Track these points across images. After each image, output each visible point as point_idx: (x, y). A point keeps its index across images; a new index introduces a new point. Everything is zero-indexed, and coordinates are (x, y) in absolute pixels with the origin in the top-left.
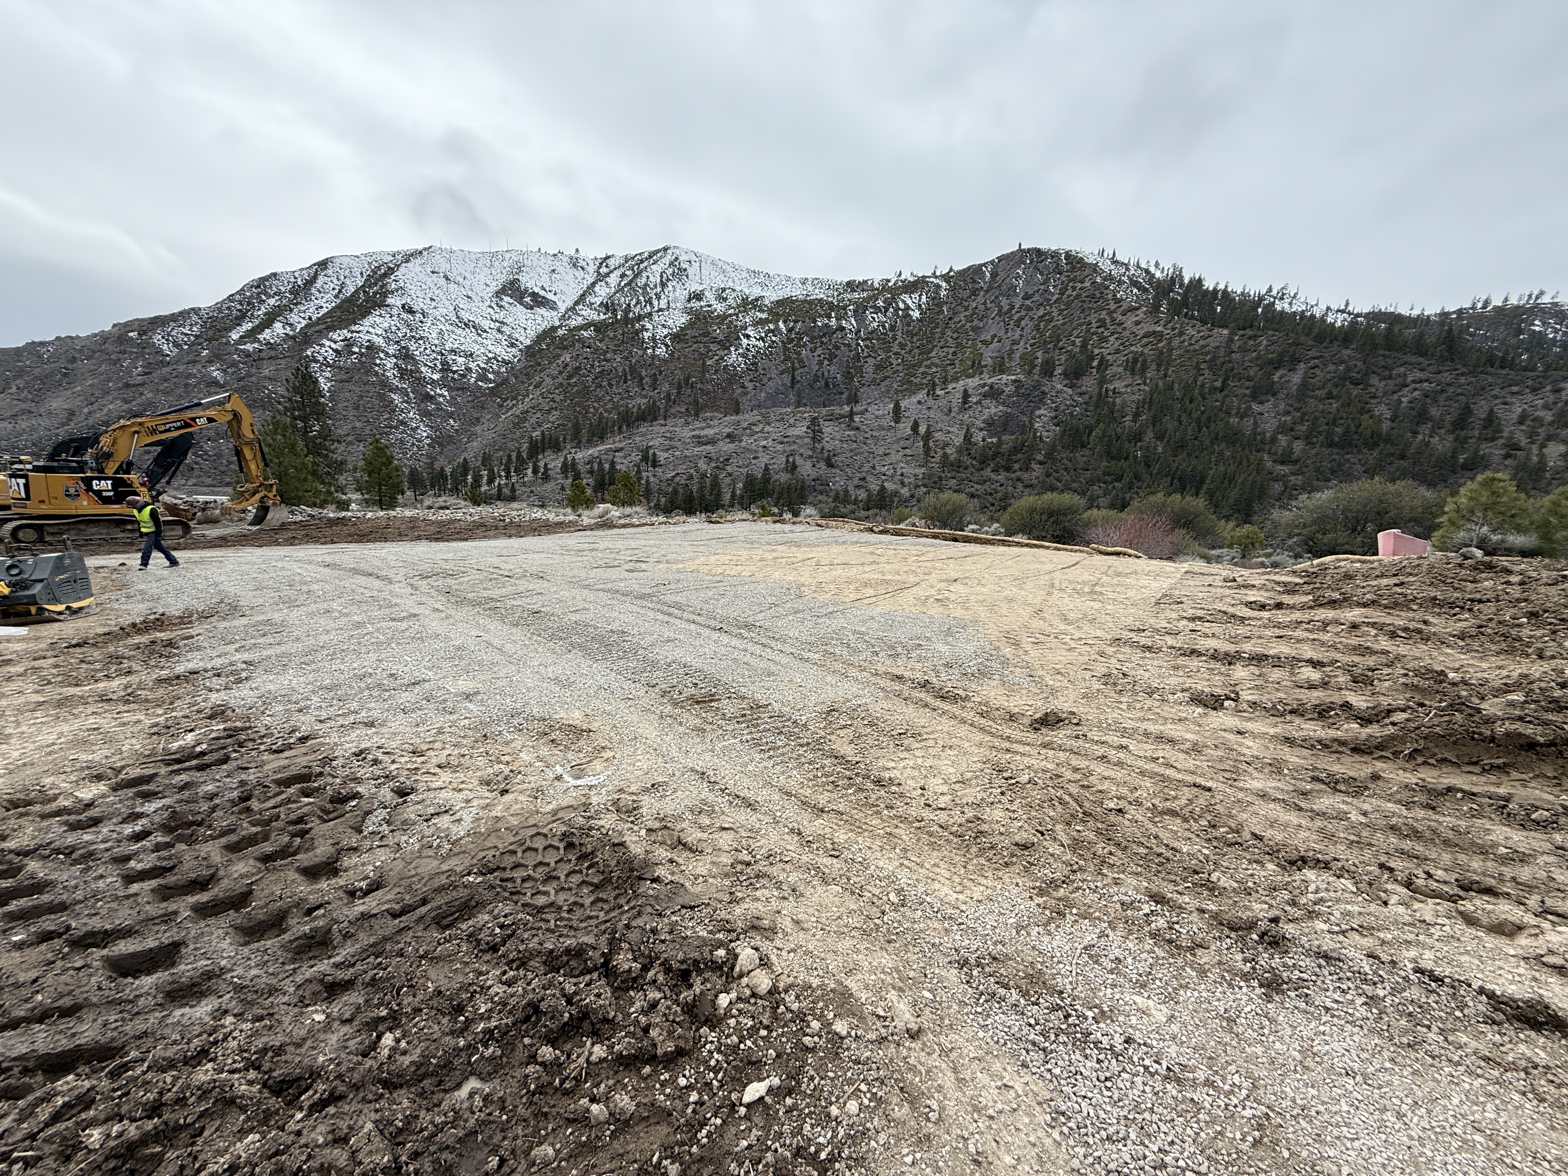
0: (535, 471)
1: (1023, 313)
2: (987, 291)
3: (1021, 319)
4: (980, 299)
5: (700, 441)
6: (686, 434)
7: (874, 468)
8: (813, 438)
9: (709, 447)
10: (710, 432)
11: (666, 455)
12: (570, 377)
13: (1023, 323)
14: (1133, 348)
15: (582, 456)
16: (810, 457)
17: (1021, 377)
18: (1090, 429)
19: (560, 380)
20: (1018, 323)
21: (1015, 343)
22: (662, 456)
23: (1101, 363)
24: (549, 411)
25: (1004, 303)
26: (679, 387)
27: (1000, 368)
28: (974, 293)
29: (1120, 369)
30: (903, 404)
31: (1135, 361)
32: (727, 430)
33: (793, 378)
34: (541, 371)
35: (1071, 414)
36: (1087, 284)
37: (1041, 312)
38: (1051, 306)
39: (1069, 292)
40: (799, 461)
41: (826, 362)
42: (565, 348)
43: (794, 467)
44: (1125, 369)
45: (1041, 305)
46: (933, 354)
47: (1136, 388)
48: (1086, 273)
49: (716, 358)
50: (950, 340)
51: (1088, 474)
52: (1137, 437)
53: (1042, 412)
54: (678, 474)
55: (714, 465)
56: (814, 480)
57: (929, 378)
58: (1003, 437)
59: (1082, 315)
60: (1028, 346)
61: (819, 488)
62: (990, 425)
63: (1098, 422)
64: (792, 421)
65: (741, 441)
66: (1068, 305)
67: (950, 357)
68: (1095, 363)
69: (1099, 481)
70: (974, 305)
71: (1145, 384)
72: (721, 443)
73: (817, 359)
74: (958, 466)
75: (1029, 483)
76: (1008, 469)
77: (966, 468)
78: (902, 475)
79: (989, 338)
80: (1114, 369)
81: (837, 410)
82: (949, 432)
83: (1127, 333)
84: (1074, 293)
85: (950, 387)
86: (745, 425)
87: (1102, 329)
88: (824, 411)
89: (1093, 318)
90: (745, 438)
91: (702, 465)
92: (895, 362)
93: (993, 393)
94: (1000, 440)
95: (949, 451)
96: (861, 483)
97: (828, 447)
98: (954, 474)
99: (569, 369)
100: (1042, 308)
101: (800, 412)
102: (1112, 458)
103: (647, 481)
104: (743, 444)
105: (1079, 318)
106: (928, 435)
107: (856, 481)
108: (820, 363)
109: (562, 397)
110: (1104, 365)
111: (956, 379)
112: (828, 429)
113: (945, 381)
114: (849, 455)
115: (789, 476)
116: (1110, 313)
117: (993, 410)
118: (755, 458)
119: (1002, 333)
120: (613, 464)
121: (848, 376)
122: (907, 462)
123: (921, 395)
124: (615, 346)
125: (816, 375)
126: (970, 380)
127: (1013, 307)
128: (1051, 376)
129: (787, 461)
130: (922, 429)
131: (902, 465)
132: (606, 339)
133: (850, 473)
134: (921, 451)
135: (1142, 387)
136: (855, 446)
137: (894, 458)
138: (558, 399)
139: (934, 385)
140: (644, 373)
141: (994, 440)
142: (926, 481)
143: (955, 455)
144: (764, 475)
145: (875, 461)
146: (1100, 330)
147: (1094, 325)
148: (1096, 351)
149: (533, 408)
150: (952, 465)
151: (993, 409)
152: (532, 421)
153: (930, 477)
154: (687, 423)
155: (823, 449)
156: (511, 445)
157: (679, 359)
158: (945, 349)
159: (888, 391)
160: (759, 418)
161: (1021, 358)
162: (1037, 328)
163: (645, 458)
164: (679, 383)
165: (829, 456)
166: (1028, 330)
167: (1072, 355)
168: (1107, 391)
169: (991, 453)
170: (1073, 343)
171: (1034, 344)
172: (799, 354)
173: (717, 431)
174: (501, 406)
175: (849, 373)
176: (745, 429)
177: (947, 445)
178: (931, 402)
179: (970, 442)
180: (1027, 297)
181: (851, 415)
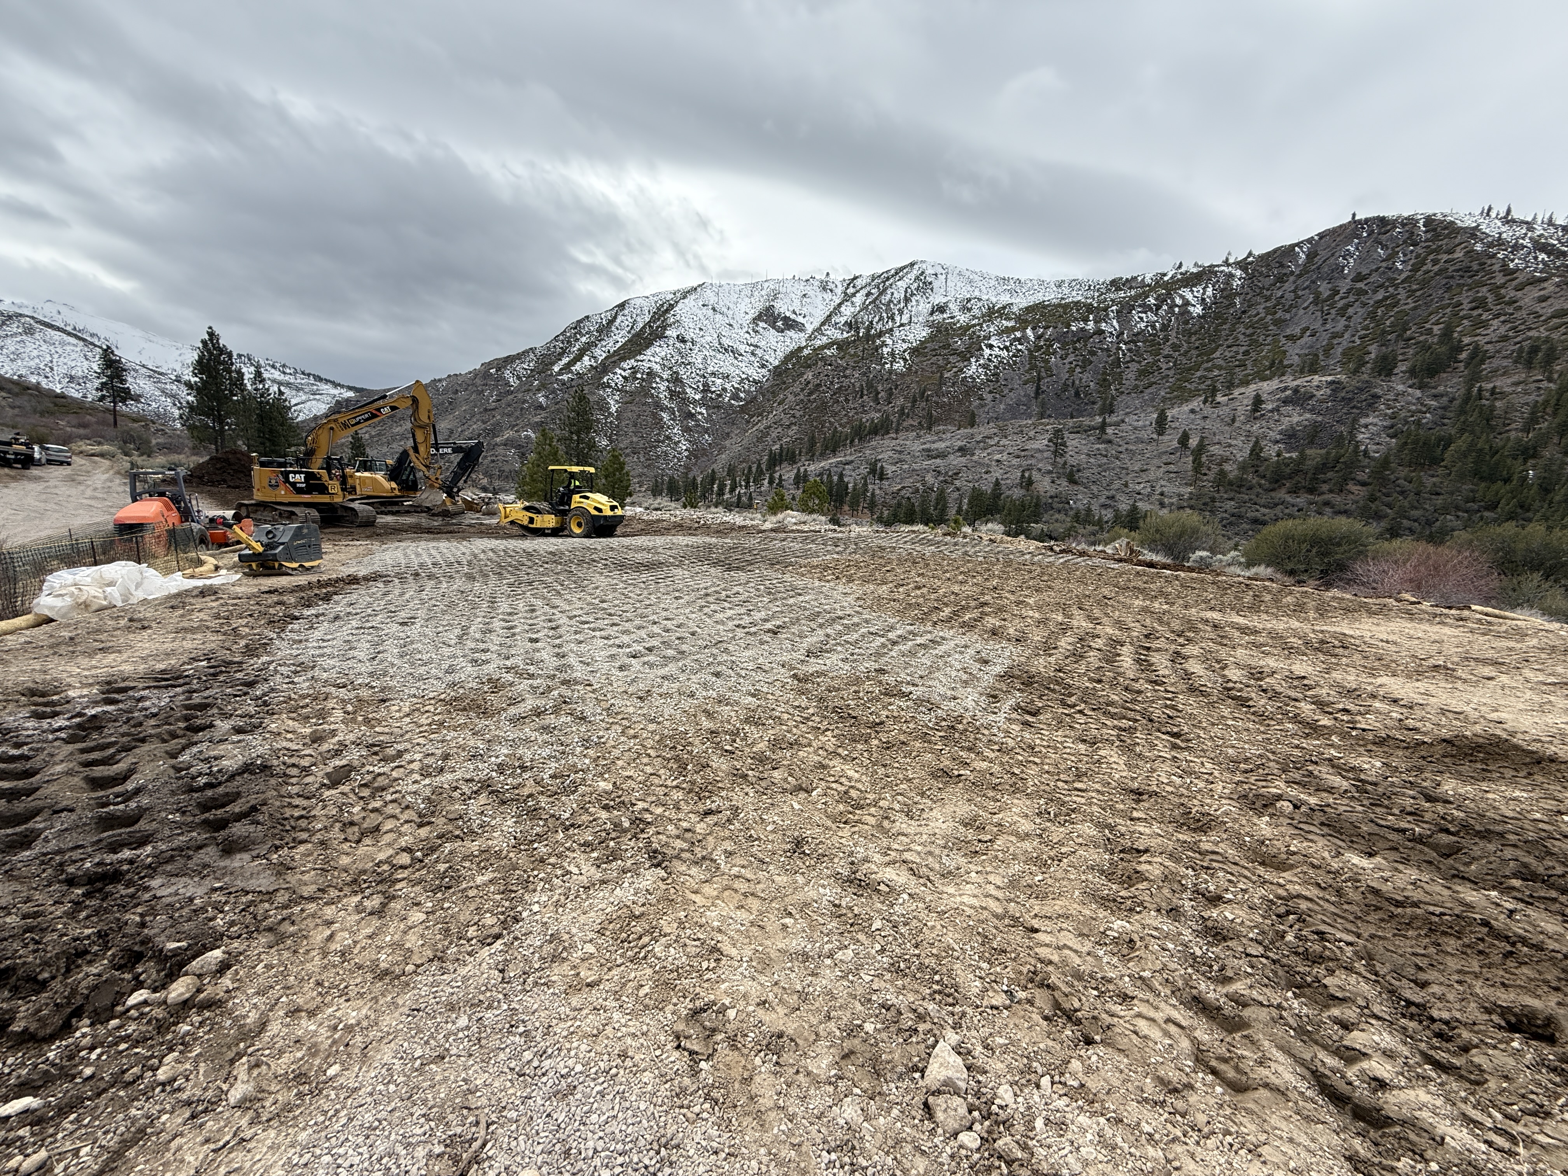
0: (771, 482)
1: (1352, 298)
2: (1300, 276)
3: (1348, 305)
4: (1289, 286)
5: (930, 454)
6: (916, 447)
7: (1126, 485)
8: (1055, 453)
9: (938, 461)
10: (941, 445)
11: (894, 468)
12: (810, 394)
13: (1351, 311)
14: (1531, 334)
15: (813, 468)
16: (1050, 472)
17: (1343, 377)
18: (1448, 442)
19: (802, 397)
20: (1342, 312)
21: (1335, 336)
22: (890, 469)
23: (1472, 357)
24: (789, 427)
25: (1324, 289)
26: (914, 401)
27: (1312, 366)
28: (1281, 279)
29: (1505, 363)
30: (1169, 414)
31: (1534, 350)
32: (959, 443)
33: (1038, 388)
34: (785, 389)
35: (1418, 423)
36: (1459, 254)
37: (1380, 295)
38: (1396, 287)
39: (1429, 266)
40: (1036, 476)
41: (1078, 370)
42: (809, 366)
43: (1030, 482)
44: (1516, 362)
45: (1381, 286)
46: (1217, 354)
47: (1533, 386)
48: (1457, 241)
49: (955, 370)
50: (1241, 337)
51: (1439, 501)
52: (1529, 453)
53: (1370, 420)
54: (904, 487)
55: (941, 478)
56: (1051, 497)
57: (1209, 382)
58: (1308, 452)
59: (1447, 295)
60: (1356, 338)
61: (1055, 505)
62: (1290, 437)
63: (1462, 431)
64: (1031, 434)
65: (973, 454)
66: (1424, 284)
67: (1239, 357)
68: (1464, 356)
69: (1458, 508)
70: (1280, 294)
71: (1550, 380)
72: (952, 457)
73: (1068, 366)
74: (1239, 485)
75: (1343, 508)
76: (1311, 491)
77: (1250, 488)
78: (1162, 494)
79: (1297, 331)
80: (1496, 362)
81: (1086, 421)
82: (1230, 446)
83: (1524, 313)
84: (1436, 268)
85: (1236, 392)
86: (979, 438)
87: (1480, 311)
88: (1070, 422)
89: (1465, 299)
90: (977, 452)
91: (930, 479)
92: (1164, 366)
93: (1298, 398)
94: (1302, 453)
95: (1227, 467)
96: (1109, 502)
97: (1072, 461)
98: (1232, 494)
99: (810, 386)
100: (1382, 291)
101: (1042, 424)
102: (1482, 479)
103: (873, 494)
104: (975, 458)
105: (1442, 298)
106: (1201, 448)
107: (1102, 500)
108: (1071, 371)
109: (801, 413)
110: (1478, 356)
111: (1246, 383)
112: (1073, 442)
113: (1230, 386)
114: (1095, 470)
115: (1023, 492)
116: (1496, 289)
117: (1296, 419)
118: (986, 473)
119: (1317, 325)
120: (841, 476)
121: (1104, 384)
122: (1169, 480)
123: (1196, 403)
124: (855, 362)
125: (1065, 384)
126: (1265, 384)
127: (1338, 292)
128: (1390, 373)
129: (1023, 476)
130: (1193, 442)
131: (1163, 483)
132: (847, 357)
133: (1095, 491)
134: (1190, 466)
135: (1544, 384)
136: (1105, 460)
137: (1152, 475)
138: (798, 414)
139: (1214, 391)
140: (880, 388)
141: (1294, 455)
142: (1193, 502)
143: (1236, 473)
144: (994, 490)
145: (1128, 478)
146: (1475, 313)
147: (1466, 306)
148: (1466, 340)
149: (775, 423)
150: (1231, 483)
151: (1295, 417)
152: (773, 435)
153: (1199, 497)
154: (919, 437)
155: (1065, 463)
156: (753, 457)
157: (916, 372)
158: (1234, 349)
159: (1153, 400)
160: (996, 431)
161: (1344, 354)
162: (1372, 315)
163: (873, 471)
164: (914, 396)
165: (1071, 472)
166: (1357, 319)
167: (1425, 347)
168: (1480, 390)
169: (1288, 470)
170: (1430, 332)
171: (1366, 336)
172: (1047, 362)
173: (948, 443)
174: (748, 422)
175: (1105, 380)
176: (978, 442)
177: (1227, 460)
178: (1208, 410)
179: (1258, 457)
180: (1359, 278)
181: (1103, 426)
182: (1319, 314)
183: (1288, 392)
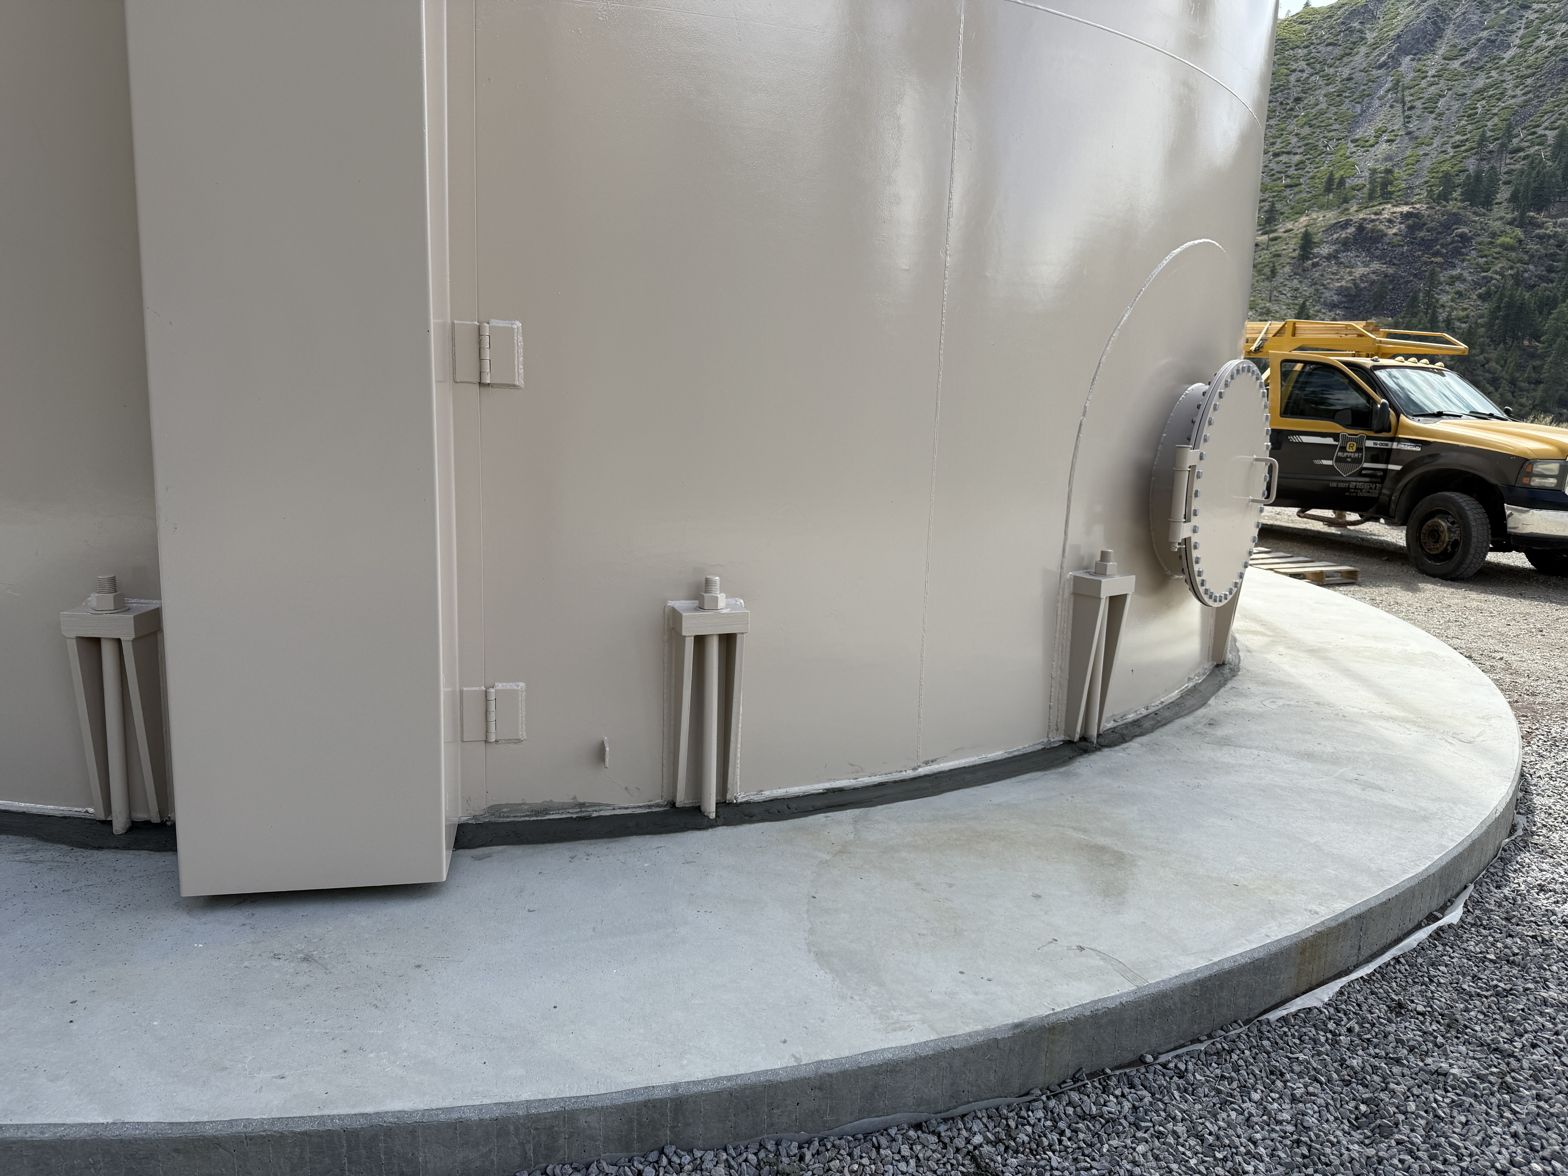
1: (1443, 85)
3: (1439, 96)
4: (1359, 61)
13: (1442, 104)
17: (1423, 208)
18: (1551, 306)
20: (1431, 105)
21: (1421, 142)
27: (1385, 190)
35: (1516, 277)
37: (1480, 83)
38: (1501, 70)
53: (1456, 273)
60: (1449, 147)
79: (1371, 134)
93: (1364, 239)
119: (1397, 125)
126: (1320, 215)
128: (1486, 204)
151: (1360, 268)
161: (1431, 170)
162: (1470, 112)
166: (1450, 118)
167: (1534, 164)
170: (1542, 140)
171: (1461, 143)
182: (1399, 106)
183: (1351, 230)
